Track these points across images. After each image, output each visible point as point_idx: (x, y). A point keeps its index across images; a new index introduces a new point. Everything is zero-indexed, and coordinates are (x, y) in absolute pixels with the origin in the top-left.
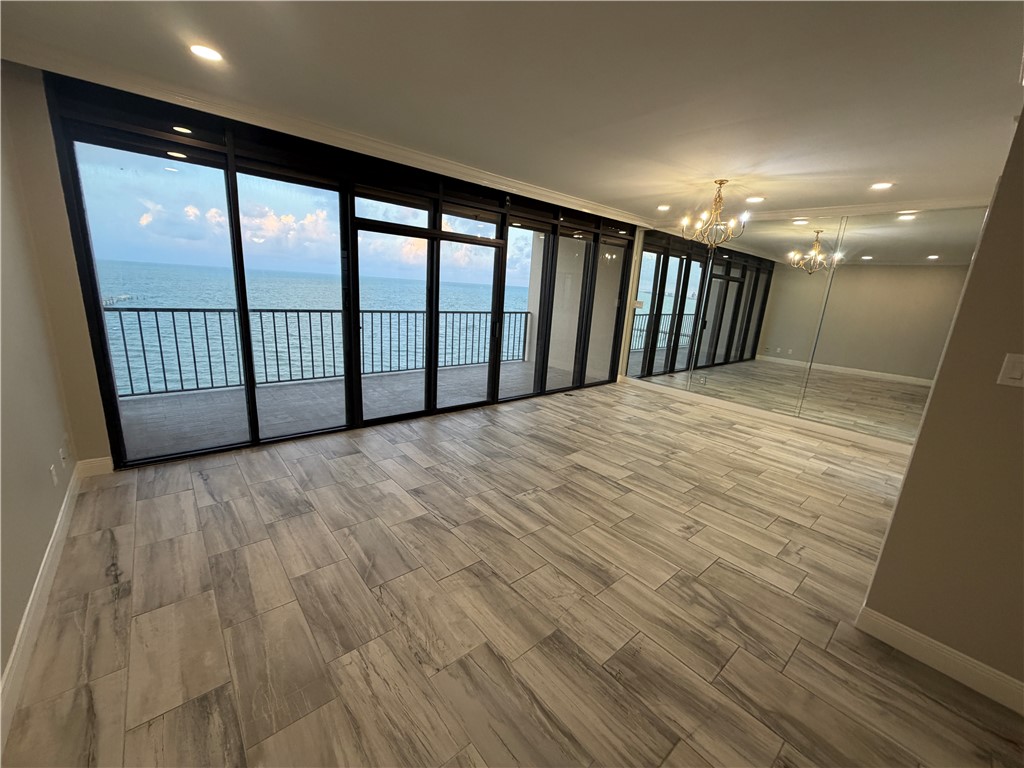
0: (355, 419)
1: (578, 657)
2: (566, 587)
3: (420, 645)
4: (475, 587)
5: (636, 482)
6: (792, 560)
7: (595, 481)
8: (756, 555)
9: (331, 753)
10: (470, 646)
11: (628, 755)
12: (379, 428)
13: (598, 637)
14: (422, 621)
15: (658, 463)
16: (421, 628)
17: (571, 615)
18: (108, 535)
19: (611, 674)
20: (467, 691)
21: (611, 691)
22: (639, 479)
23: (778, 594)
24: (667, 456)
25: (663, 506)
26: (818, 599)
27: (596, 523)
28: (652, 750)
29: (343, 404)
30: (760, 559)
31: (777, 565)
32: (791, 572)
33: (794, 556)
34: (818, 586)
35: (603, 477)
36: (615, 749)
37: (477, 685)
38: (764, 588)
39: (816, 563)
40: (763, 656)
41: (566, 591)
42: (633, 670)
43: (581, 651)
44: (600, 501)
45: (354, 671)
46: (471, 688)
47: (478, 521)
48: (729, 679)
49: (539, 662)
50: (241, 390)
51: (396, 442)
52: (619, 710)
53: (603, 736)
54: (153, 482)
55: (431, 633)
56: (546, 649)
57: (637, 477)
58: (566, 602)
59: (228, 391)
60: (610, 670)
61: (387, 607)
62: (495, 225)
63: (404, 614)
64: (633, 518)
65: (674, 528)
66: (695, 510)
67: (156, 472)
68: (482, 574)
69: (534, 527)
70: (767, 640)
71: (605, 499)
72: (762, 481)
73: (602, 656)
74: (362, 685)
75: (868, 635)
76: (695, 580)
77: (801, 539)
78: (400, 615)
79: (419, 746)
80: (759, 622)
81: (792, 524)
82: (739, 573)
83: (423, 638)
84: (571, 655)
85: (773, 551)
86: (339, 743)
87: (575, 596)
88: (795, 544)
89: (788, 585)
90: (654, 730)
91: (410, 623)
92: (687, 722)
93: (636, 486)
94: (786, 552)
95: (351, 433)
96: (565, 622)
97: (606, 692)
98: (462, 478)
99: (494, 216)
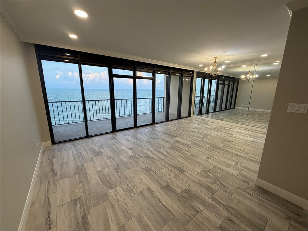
0: (114, 130)
1: (173, 191)
2: (171, 173)
3: (130, 188)
4: (146, 173)
5: (194, 145)
6: (238, 166)
7: (181, 145)
8: (227, 165)
9: (107, 213)
10: (143, 188)
11: (184, 215)
12: (121, 132)
13: (179, 186)
14: (131, 182)
15: (201, 140)
16: (131, 184)
17: (171, 180)
18: (51, 161)
19: (181, 195)
20: (142, 199)
21: (181, 200)
22: (195, 144)
23: (232, 175)
24: (204, 138)
25: (201, 152)
26: (244, 176)
27: (181, 157)
28: (191, 214)
29: (111, 126)
30: (228, 166)
31: (233, 167)
32: (237, 169)
33: (239, 165)
34: (246, 173)
35: (184, 144)
36: (181, 214)
37: (145, 198)
38: (228, 173)
39: (246, 167)
40: (226, 192)
41: (171, 174)
42: (188, 194)
43: (174, 189)
44: (182, 150)
45: (113, 194)
46: (143, 198)
47: (147, 156)
48: (215, 197)
49: (162, 192)
50: (84, 123)
51: (126, 136)
52: (183, 204)
53: (178, 211)
54: (62, 147)
55: (133, 185)
56: (164, 189)
57: (194, 144)
58: (170, 177)
59: (81, 123)
60: (181, 194)
61: (122, 178)
62: (152, 74)
63: (126, 180)
64: (192, 155)
65: (203, 157)
66: (211, 152)
67: (62, 145)
68: (148, 170)
69: (163, 158)
70: (228, 187)
71: (184, 150)
72: (232, 144)
73: (179, 191)
74: (115, 197)
75: (259, 186)
76: (208, 171)
77: (242, 160)
78: (125, 180)
79: (129, 212)
80: (226, 183)
81: (240, 156)
82: (222, 169)
83: (131, 186)
84: (171, 191)
85: (233, 163)
86: (109, 211)
87: (173, 176)
88: (240, 161)
89: (236, 173)
90: (192, 210)
91: (128, 182)
92: (202, 208)
93: (193, 146)
94: (237, 163)
95: (113, 133)
96: (170, 182)
97: (180, 200)
98: (143, 145)
99: (151, 71)
